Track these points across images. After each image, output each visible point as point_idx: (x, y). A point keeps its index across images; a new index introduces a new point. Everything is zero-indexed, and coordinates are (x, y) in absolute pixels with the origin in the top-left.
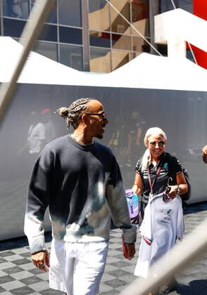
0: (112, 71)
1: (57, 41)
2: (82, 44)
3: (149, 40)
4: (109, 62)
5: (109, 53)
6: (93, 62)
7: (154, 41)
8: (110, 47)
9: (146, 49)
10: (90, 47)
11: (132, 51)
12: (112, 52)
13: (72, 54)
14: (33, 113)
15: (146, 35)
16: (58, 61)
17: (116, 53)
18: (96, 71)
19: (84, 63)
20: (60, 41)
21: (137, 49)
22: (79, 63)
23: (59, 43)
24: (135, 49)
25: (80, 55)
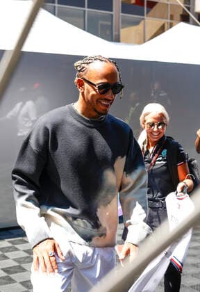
0: (144, 42)
1: (84, 7)
2: (112, 11)
3: (189, 9)
4: (142, 32)
5: (142, 22)
6: (124, 32)
7: (194, 9)
8: (143, 15)
9: (185, 18)
10: (121, 14)
11: (169, 21)
12: (146, 21)
13: (101, 22)
14: (22, 89)
15: (185, 3)
16: (84, 30)
17: (151, 22)
18: (128, 42)
19: (114, 33)
20: (88, 7)
21: (175, 18)
22: (108, 32)
23: (86, 9)
24: (172, 17)
25: (109, 23)
